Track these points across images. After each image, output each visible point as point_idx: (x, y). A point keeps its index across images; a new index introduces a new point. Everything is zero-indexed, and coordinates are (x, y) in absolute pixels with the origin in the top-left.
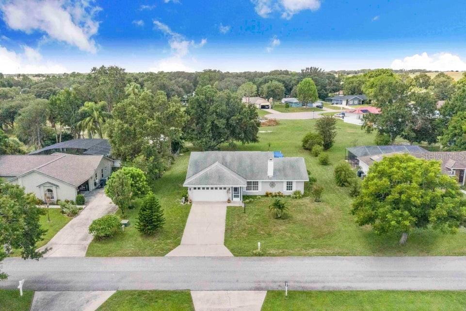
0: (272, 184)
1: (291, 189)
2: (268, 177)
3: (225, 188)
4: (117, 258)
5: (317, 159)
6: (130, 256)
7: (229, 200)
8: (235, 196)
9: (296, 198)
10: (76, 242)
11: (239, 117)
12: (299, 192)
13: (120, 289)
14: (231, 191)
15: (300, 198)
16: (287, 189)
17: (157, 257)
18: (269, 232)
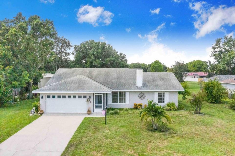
0: (142, 95)
1: (164, 102)
2: (137, 87)
3: (85, 97)
7: (89, 111)
8: (97, 107)
9: (170, 110)
12: (173, 104)
14: (91, 100)
15: (175, 110)
18: (143, 152)
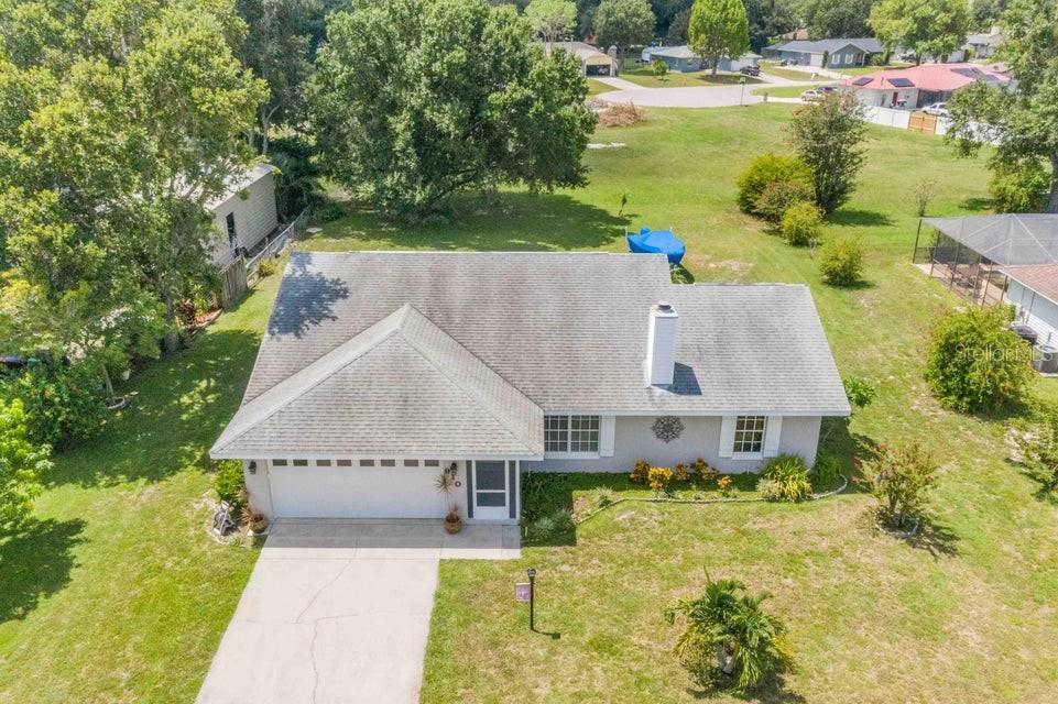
0: (668, 424)
1: (757, 448)
2: (649, 391)
3: (433, 463)
5: (814, 261)
7: (453, 520)
8: (484, 500)
9: (783, 496)
11: (517, 96)
14: (461, 477)
15: (802, 496)
16: (737, 448)
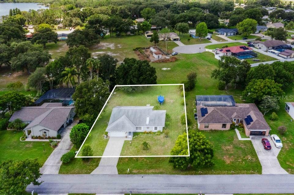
0: (148, 128)
1: (157, 130)
2: (146, 125)
4: (71, 175)
6: (77, 174)
7: (126, 137)
8: (129, 135)
10: (55, 165)
12: (160, 131)
13: (70, 193)
14: (127, 133)
17: (87, 174)
